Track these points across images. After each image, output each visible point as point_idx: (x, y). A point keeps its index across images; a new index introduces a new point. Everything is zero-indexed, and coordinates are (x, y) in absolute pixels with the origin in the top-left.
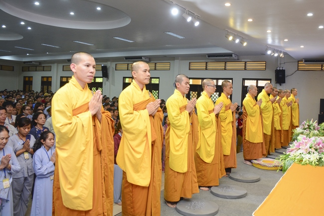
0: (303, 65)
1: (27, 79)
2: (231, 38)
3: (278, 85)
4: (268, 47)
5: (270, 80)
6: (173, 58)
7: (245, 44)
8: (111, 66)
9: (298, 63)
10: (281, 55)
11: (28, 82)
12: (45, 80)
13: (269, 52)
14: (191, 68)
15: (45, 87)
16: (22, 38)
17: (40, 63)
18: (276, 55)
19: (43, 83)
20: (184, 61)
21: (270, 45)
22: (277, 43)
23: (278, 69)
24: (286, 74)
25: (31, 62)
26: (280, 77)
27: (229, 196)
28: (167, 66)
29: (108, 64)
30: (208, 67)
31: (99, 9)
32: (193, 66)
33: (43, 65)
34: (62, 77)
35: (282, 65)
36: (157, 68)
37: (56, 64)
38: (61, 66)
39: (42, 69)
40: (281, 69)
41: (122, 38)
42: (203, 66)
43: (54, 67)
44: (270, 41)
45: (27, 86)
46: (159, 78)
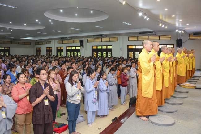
0: (192, 37)
1: (38, 49)
2: (160, 25)
3: (178, 47)
4: (176, 28)
5: (173, 45)
6: (119, 35)
7: (166, 27)
8: (85, 40)
9: (189, 36)
10: (183, 32)
11: (39, 51)
12: (48, 49)
13: (177, 31)
14: (129, 40)
15: (48, 53)
16: (45, 27)
17: (45, 40)
18: (180, 32)
19: (47, 51)
20: (125, 36)
21: (177, 27)
22: (181, 26)
23: (178, 39)
24: (183, 41)
25: (40, 40)
26: (179, 43)
27: (181, 97)
28: (116, 39)
29: (83, 39)
30: (139, 39)
31: (92, 12)
32: (130, 39)
33: (46, 41)
34: (57, 47)
35: (180, 37)
36: (110, 40)
37: (54, 41)
38: (56, 41)
39: (46, 43)
40: (180, 39)
41: (98, 26)
42: (136, 39)
43: (53, 42)
44: (177, 25)
45: (38, 53)
46: (111, 46)
